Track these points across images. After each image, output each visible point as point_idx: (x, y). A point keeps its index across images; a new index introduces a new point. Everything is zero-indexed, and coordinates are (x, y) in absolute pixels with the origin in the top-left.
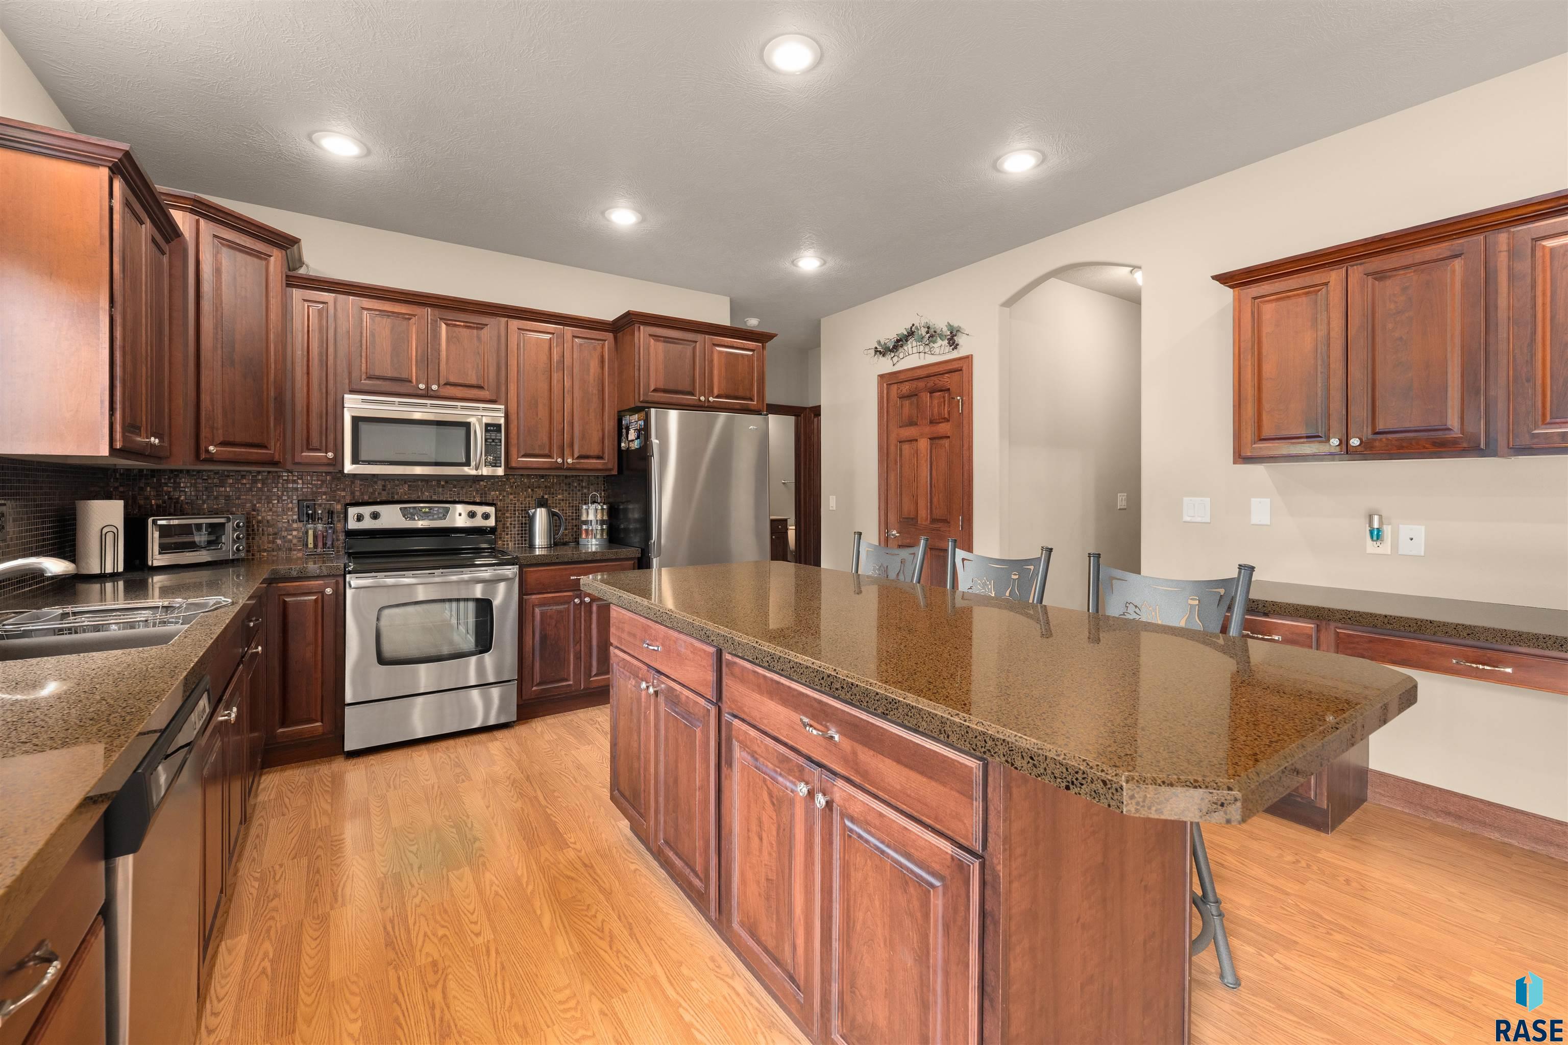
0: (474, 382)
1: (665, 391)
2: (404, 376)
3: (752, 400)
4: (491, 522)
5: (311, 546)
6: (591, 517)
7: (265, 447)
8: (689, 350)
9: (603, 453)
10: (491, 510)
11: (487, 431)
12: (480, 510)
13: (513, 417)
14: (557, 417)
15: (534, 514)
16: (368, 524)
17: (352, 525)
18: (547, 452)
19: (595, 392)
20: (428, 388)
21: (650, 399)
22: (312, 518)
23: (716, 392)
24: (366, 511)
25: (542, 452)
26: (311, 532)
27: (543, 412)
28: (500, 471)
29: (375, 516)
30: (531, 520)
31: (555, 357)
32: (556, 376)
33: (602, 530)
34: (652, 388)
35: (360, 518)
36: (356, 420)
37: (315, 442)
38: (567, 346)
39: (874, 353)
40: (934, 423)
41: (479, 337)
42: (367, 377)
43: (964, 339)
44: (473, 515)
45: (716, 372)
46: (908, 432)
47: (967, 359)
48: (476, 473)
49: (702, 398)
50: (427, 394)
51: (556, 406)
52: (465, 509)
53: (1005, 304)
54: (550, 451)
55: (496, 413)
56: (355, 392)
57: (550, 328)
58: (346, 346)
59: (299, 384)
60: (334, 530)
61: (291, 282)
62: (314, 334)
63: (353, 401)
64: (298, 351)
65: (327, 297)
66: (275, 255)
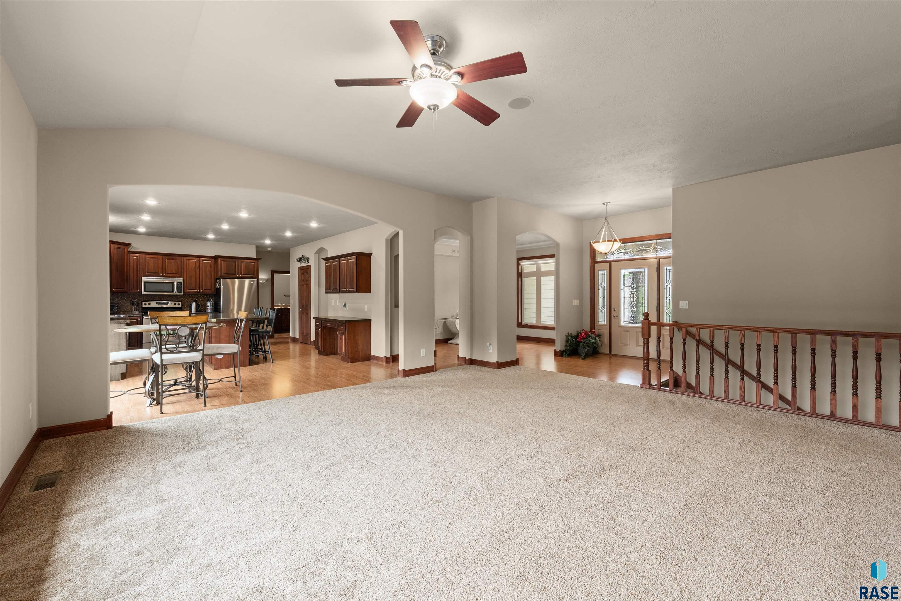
0: (175, 273)
1: (226, 274)
2: (157, 272)
3: (254, 275)
4: (180, 306)
5: (133, 311)
6: (209, 305)
7: (124, 289)
8: (234, 264)
9: (211, 288)
10: (180, 303)
11: (178, 284)
12: (177, 303)
13: (185, 281)
14: (198, 280)
15: (192, 304)
16: (147, 306)
17: (144, 306)
19: (209, 274)
20: (163, 274)
21: (222, 276)
22: (134, 304)
23: (242, 274)
24: (147, 303)
25: (193, 289)
26: (133, 308)
27: (194, 279)
28: (182, 293)
29: (149, 304)
30: (191, 305)
31: (197, 266)
32: (197, 270)
33: (212, 308)
34: (223, 273)
35: (145, 304)
36: (145, 283)
37: (135, 288)
38: (201, 263)
39: (297, 261)
40: (306, 281)
41: (176, 262)
42: (148, 273)
43: (309, 261)
44: (175, 304)
45: (242, 269)
46: (303, 283)
47: (310, 266)
48: (176, 294)
49: (238, 275)
50: (163, 276)
51: (198, 278)
52: (173, 303)
53: (316, 253)
54: (196, 288)
55: (181, 280)
56: (145, 276)
57: (196, 259)
58: (142, 265)
59: (131, 275)
60: (139, 307)
61: (129, 252)
62: (135, 264)
63: (144, 278)
64: (130, 268)
65: (138, 255)
66: (126, 248)
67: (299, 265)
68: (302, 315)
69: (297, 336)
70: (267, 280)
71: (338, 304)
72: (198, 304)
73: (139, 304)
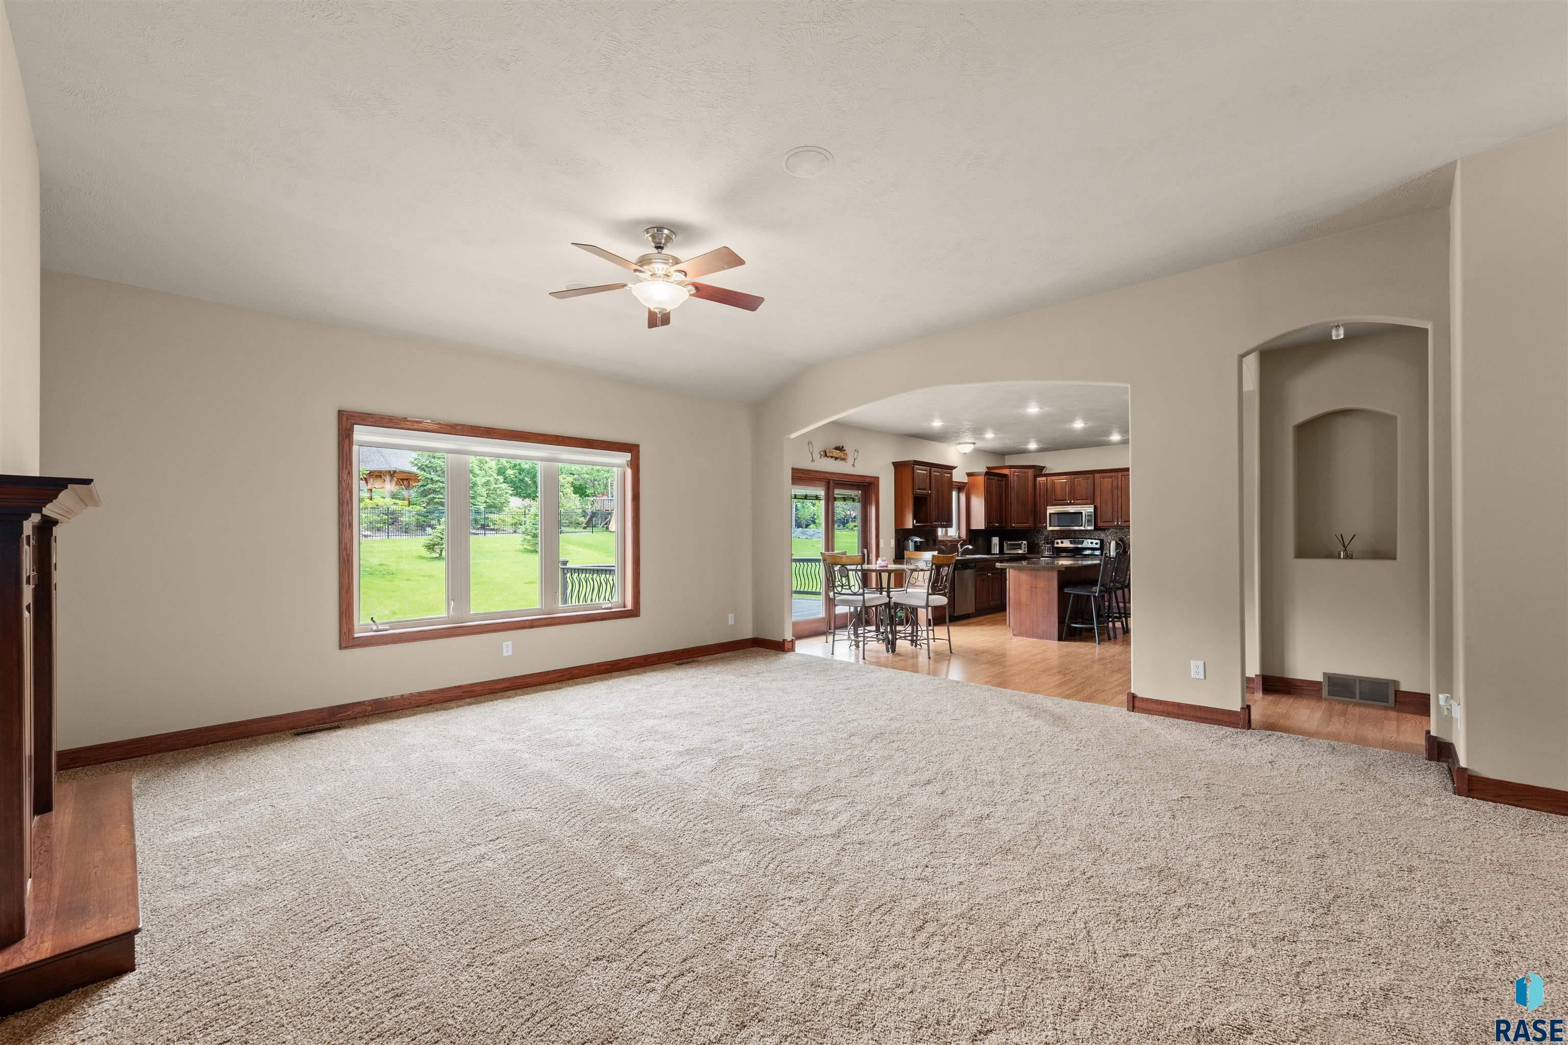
0: (1085, 498)
2: (1064, 499)
4: (1098, 546)
7: (1028, 523)
10: (1098, 541)
11: (1088, 514)
13: (1099, 509)
14: (1116, 507)
16: (1060, 545)
17: (1056, 545)
20: (1070, 502)
22: (1048, 543)
24: (1059, 541)
25: (1110, 520)
26: (1046, 547)
27: (1110, 506)
28: (1092, 528)
29: (1062, 543)
30: (1110, 544)
31: (1115, 484)
32: (1115, 492)
35: (1058, 543)
36: (1050, 514)
37: (1041, 522)
38: (1119, 480)
41: (1087, 483)
42: (1055, 501)
44: (1093, 543)
48: (1087, 529)
50: (1071, 504)
51: (1116, 503)
52: (1090, 541)
54: (1113, 520)
55: (1091, 508)
56: (1051, 506)
57: (1112, 474)
58: (1049, 491)
59: (1038, 505)
60: (1053, 546)
61: (1035, 477)
62: (1042, 490)
63: (1050, 509)
64: (1038, 496)
65: (1044, 479)
66: (1031, 472)
72: (1119, 544)
73: (1053, 543)
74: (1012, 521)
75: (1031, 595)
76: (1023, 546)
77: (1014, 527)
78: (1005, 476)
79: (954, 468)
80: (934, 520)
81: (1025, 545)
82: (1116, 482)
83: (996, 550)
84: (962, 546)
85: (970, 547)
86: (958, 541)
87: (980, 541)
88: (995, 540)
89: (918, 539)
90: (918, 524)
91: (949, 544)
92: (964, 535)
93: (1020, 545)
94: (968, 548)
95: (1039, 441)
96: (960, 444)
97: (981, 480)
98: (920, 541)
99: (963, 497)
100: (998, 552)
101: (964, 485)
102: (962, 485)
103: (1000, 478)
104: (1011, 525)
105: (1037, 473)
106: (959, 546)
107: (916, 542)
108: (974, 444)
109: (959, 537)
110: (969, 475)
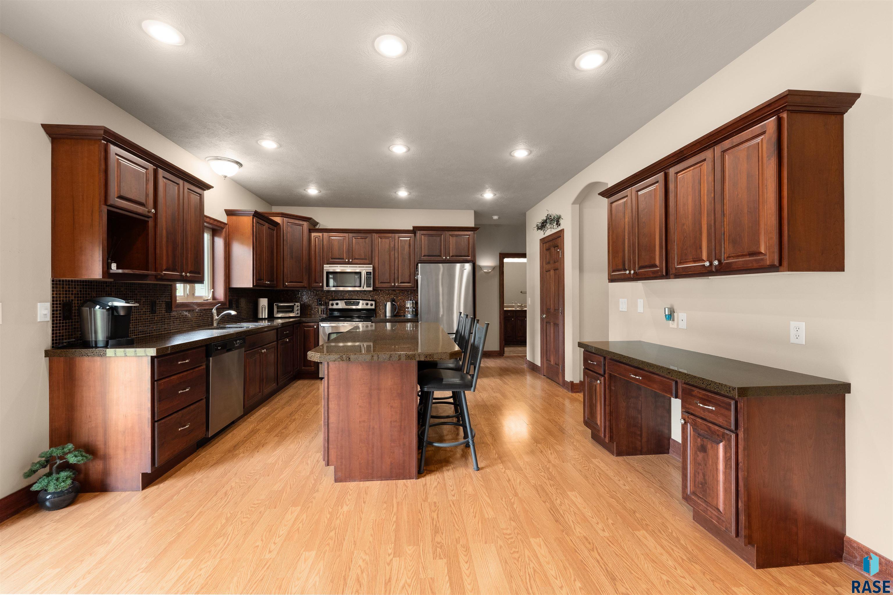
0: (363, 258)
1: (428, 256)
2: (342, 257)
3: (468, 256)
4: (373, 307)
5: (320, 313)
6: (408, 306)
7: (302, 283)
8: (440, 238)
9: (410, 281)
10: (373, 303)
11: (367, 274)
12: (370, 302)
13: (377, 269)
14: (393, 268)
15: (386, 304)
16: (335, 307)
17: (330, 307)
18: (389, 281)
19: (407, 257)
20: (349, 261)
21: (422, 260)
22: (321, 305)
23: (450, 255)
24: (334, 302)
25: (387, 281)
26: (320, 309)
27: (387, 267)
28: (371, 289)
29: (337, 304)
30: (386, 305)
31: (392, 245)
32: (392, 253)
33: (413, 311)
34: (423, 255)
35: (332, 305)
36: (327, 273)
37: (317, 281)
38: (396, 241)
39: (538, 229)
40: (555, 262)
41: (365, 242)
42: (332, 259)
43: (561, 221)
44: (367, 304)
45: (451, 246)
46: (548, 267)
47: (562, 231)
48: (364, 290)
49: (444, 258)
50: (349, 263)
51: (393, 264)
52: (365, 302)
53: (574, 203)
54: (390, 281)
55: (370, 269)
56: (327, 264)
57: (390, 235)
58: (325, 249)
59: (313, 263)
60: (327, 308)
61: (310, 231)
62: (317, 246)
63: (326, 267)
64: (313, 253)
65: (320, 234)
66: (305, 224)
67: (542, 234)
68: (546, 326)
69: (538, 363)
70: (494, 268)
71: (640, 309)
72: (394, 305)
73: (327, 304)
74: (285, 279)
75: (370, 403)
76: (296, 308)
77: (287, 287)
78: (276, 224)
79: (208, 187)
80: (164, 268)
81: (298, 307)
82: (393, 243)
83: (264, 313)
84: (219, 312)
85: (233, 313)
86: (213, 305)
87: (243, 303)
88: (264, 302)
89: (119, 303)
90: (120, 271)
91: (198, 309)
92: (221, 294)
93: (292, 307)
94: (230, 314)
95: (322, 184)
96: (217, 158)
97: (247, 222)
98: (124, 307)
99: (220, 242)
100: (266, 317)
101: (222, 225)
102: (219, 224)
103: (271, 226)
104: (284, 284)
105: (312, 227)
106: (214, 311)
107: (113, 309)
108: (240, 165)
109: (214, 298)
110: (229, 213)
